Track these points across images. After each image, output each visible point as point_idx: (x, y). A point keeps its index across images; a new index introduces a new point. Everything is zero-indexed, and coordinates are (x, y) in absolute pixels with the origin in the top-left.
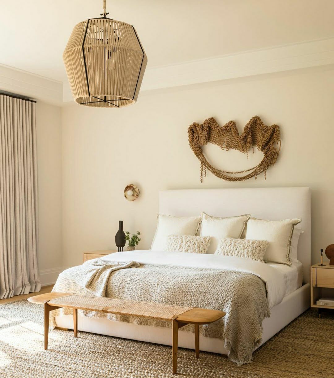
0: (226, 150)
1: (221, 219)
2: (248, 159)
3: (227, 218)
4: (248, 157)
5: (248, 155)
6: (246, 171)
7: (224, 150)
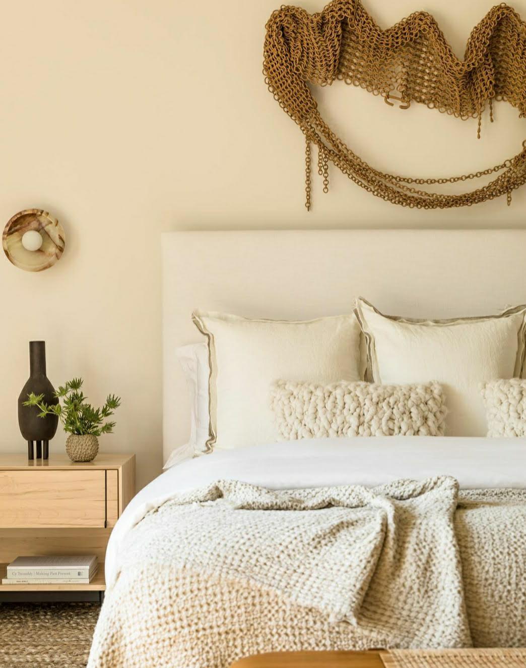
0: (402, 107)
1: (432, 323)
2: (479, 137)
3: (453, 320)
4: (479, 131)
5: (480, 124)
6: (469, 177)
7: (392, 105)
